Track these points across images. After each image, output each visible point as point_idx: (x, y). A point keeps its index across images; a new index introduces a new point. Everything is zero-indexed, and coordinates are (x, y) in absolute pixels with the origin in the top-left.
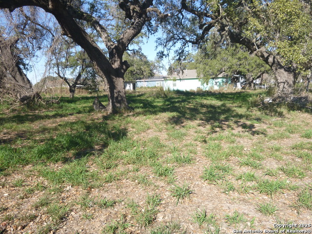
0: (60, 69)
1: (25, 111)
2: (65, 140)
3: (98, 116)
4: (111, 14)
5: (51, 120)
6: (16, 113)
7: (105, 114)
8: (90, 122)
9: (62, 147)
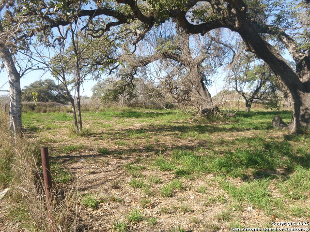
0: (238, 83)
1: (205, 122)
2: (244, 156)
3: (278, 134)
4: (300, 21)
5: (229, 133)
6: (197, 124)
7: (286, 133)
8: (268, 140)
9: (241, 162)
